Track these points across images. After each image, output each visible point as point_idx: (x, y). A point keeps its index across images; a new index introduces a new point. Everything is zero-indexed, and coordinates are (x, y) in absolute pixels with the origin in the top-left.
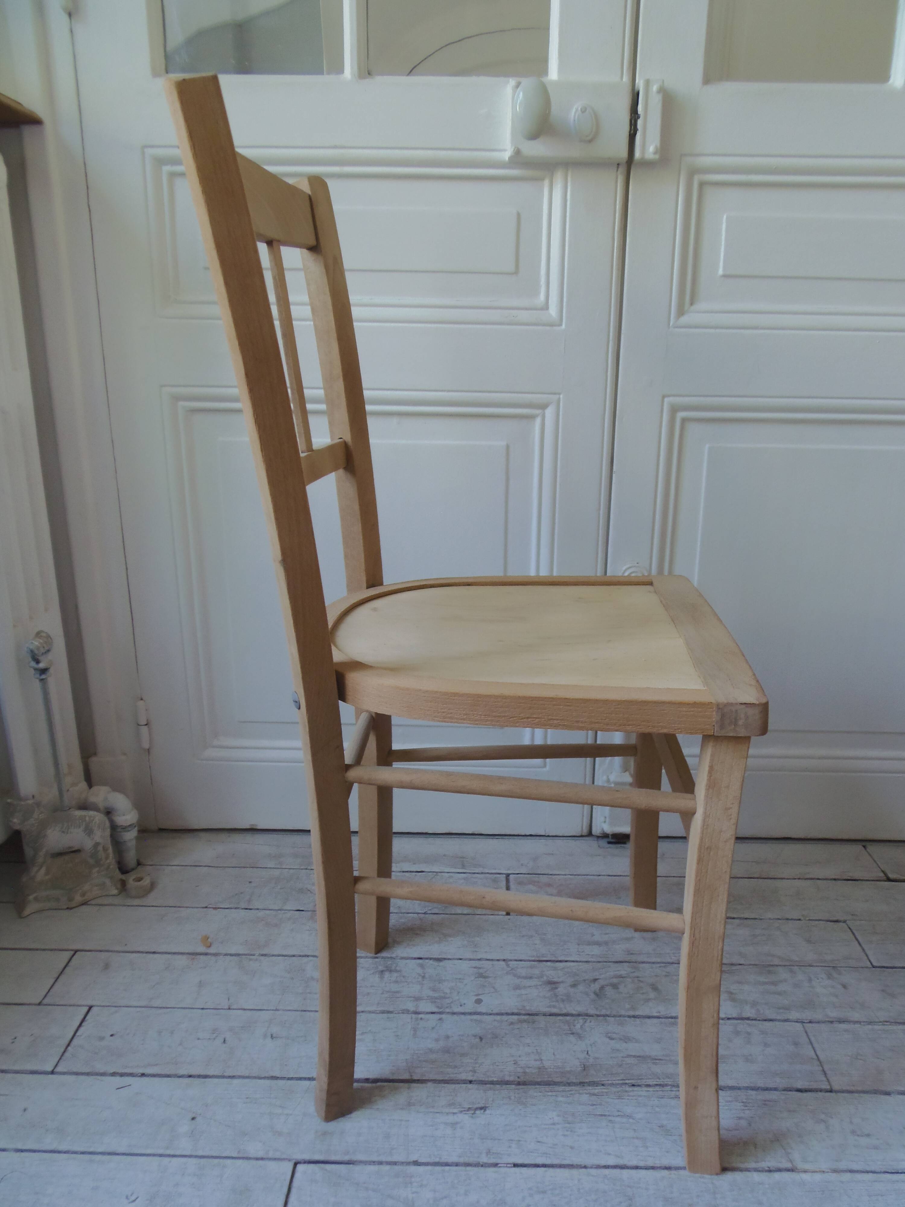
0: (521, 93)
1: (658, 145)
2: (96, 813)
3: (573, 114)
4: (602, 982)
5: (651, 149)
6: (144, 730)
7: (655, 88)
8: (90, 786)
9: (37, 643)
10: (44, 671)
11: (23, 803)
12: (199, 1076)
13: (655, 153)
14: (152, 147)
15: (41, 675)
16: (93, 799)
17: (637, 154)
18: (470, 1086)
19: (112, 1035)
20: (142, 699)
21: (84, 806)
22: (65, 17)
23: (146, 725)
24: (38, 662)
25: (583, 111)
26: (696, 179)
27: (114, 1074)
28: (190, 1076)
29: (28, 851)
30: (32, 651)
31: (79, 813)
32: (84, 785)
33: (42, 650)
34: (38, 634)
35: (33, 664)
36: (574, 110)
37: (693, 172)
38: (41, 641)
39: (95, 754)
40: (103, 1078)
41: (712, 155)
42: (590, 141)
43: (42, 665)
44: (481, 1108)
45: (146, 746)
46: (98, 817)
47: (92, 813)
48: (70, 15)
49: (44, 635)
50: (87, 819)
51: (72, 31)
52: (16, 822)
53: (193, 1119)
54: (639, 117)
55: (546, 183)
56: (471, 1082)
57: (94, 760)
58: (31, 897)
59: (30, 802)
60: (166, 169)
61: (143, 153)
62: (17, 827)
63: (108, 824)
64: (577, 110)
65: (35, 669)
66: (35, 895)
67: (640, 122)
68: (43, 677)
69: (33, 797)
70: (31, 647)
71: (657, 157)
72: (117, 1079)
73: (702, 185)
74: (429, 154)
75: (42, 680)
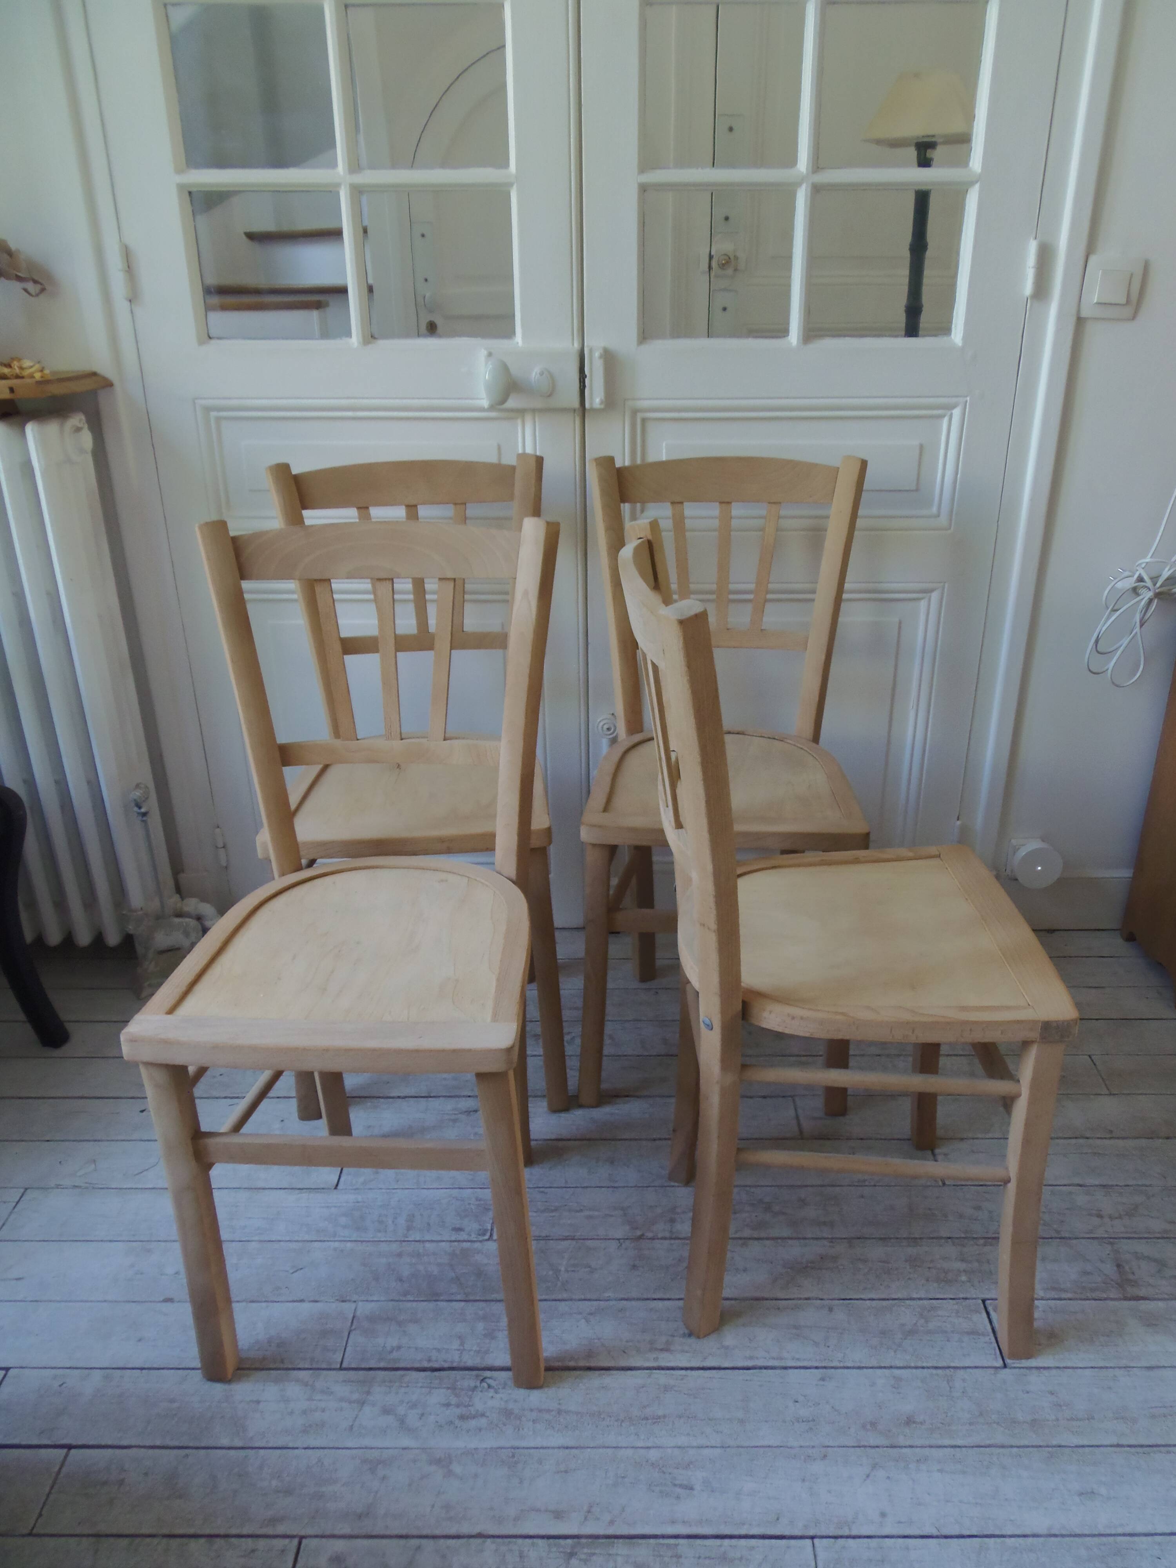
0: (491, 366)
1: (603, 398)
2: (190, 920)
3: (535, 375)
4: (573, 1034)
5: (598, 400)
6: (222, 852)
7: (597, 354)
8: (182, 898)
9: (137, 794)
10: (144, 814)
11: (135, 914)
12: (285, 1097)
13: (601, 403)
14: (201, 398)
15: (143, 817)
16: (186, 909)
17: (587, 405)
18: (469, 1098)
19: (221, 1075)
20: (218, 827)
21: (180, 915)
22: (127, 304)
23: (223, 847)
24: (140, 808)
25: (542, 374)
26: (639, 416)
27: (225, 1098)
28: (278, 1098)
29: (140, 950)
30: (135, 800)
31: (177, 920)
32: (177, 897)
33: (143, 799)
34: (138, 786)
35: (136, 809)
36: (534, 374)
37: (635, 412)
38: (141, 792)
39: (183, 871)
40: (219, 1100)
41: (650, 399)
42: (550, 396)
43: (143, 810)
44: (474, 1111)
45: (225, 865)
46: (192, 923)
47: (187, 920)
48: (130, 301)
49: (143, 786)
50: (184, 924)
51: (132, 312)
52: (131, 928)
53: (282, 1121)
54: (586, 376)
55: (519, 422)
56: (469, 1096)
57: (182, 877)
58: (146, 984)
59: (140, 913)
60: (213, 414)
61: (194, 403)
62: (131, 932)
63: (200, 927)
64: (536, 373)
65: (138, 813)
66: (148, 983)
67: (587, 381)
68: (144, 819)
69: (141, 909)
70: (135, 798)
71: (602, 406)
72: (229, 1100)
73: (644, 420)
74: (425, 402)
75: (143, 821)
